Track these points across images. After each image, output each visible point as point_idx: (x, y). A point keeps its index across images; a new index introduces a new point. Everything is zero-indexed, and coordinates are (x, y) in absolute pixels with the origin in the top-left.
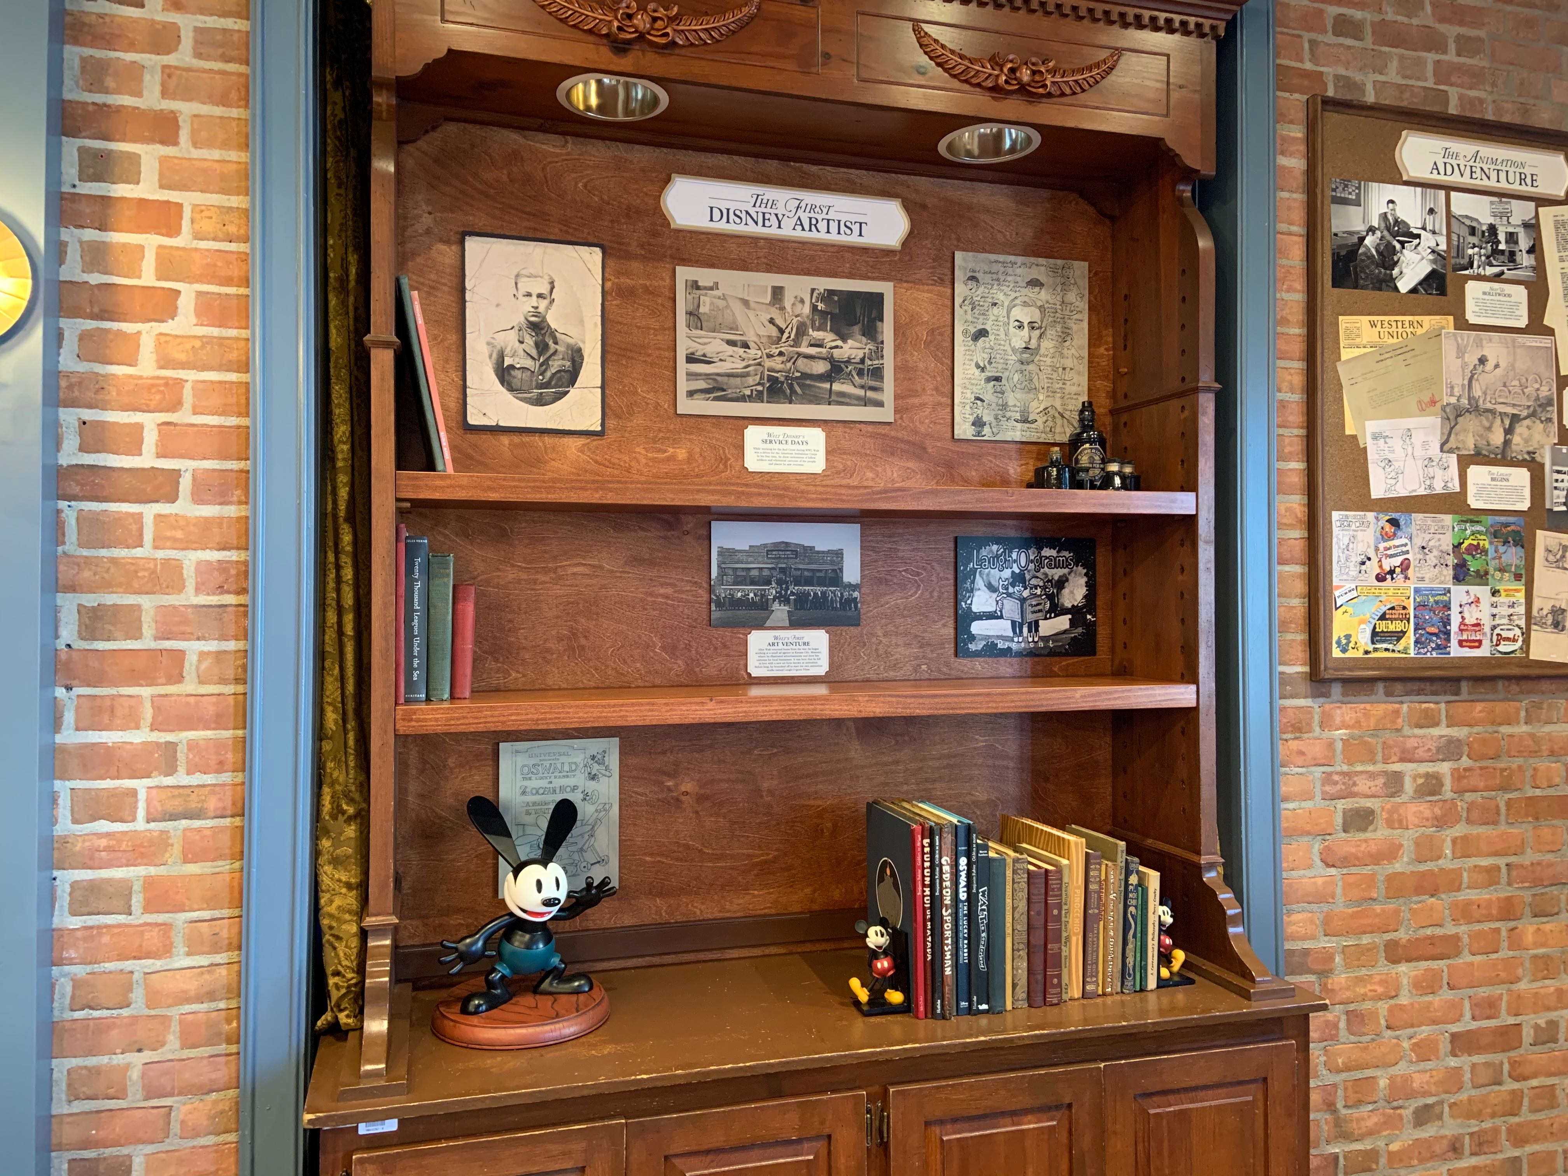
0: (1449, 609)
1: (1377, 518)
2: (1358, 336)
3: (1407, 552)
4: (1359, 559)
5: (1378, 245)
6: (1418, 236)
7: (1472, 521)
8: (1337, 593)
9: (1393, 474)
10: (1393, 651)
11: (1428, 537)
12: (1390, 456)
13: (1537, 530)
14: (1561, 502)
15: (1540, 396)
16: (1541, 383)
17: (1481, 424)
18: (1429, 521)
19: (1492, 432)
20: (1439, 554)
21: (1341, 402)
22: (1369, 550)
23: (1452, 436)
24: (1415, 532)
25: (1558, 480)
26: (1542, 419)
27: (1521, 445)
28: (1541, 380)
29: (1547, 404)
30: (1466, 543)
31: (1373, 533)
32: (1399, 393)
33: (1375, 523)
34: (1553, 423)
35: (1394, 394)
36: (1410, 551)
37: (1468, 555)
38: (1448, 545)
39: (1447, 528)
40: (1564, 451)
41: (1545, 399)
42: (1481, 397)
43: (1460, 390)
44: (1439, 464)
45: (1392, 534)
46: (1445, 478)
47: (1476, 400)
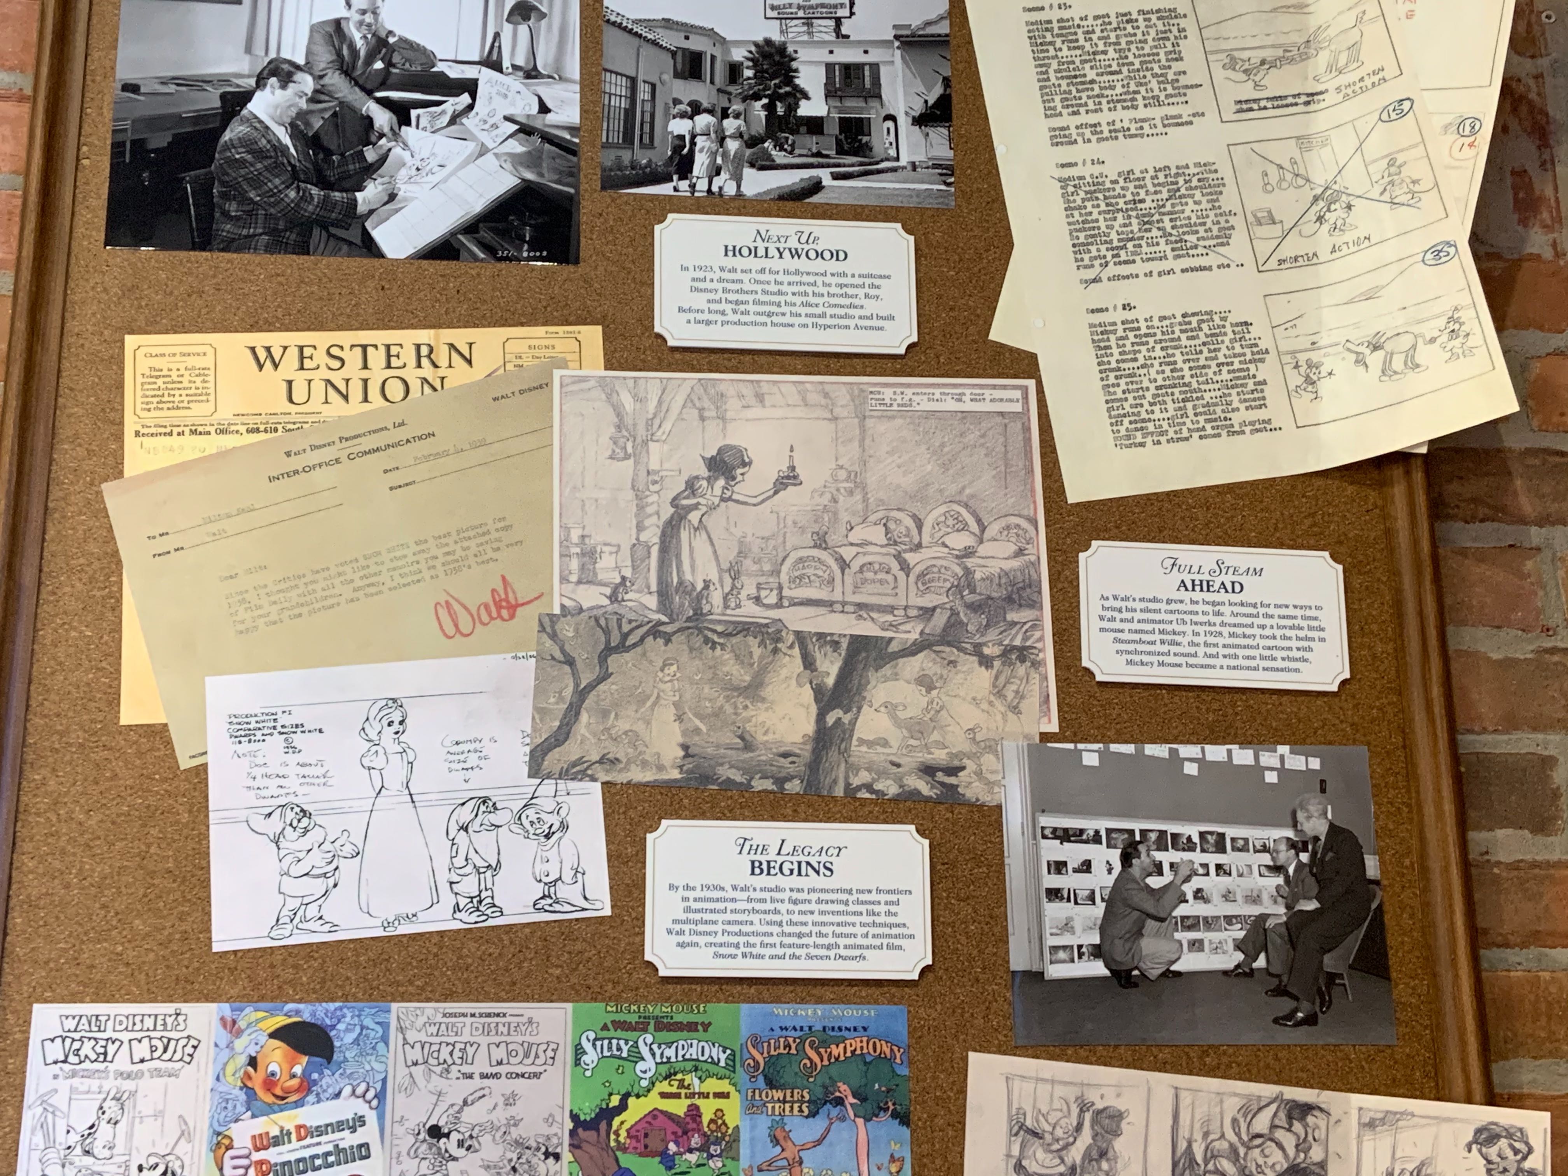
1: (231, 1026)
2: (202, 396)
3: (363, 1152)
5: (303, 115)
6: (470, 87)
7: (661, 1026)
9: (317, 859)
12: (307, 796)
13: (972, 1055)
14: (1080, 947)
15: (978, 575)
16: (983, 529)
17: (715, 674)
18: (467, 1030)
19: (763, 700)
20: (509, 1155)
21: (109, 615)
22: (183, 1148)
23: (584, 717)
24: (402, 1071)
25: (1065, 864)
26: (987, 651)
27: (895, 743)
28: (979, 521)
29: (1009, 599)
30: (637, 1110)
31: (210, 1081)
32: (361, 578)
33: (223, 1044)
34: (1036, 664)
35: (337, 581)
36: (375, 1148)
37: (641, 1155)
38: (550, 1120)
39: (550, 1053)
40: (1091, 759)
41: (1000, 585)
42: (718, 585)
43: (629, 563)
44: (523, 817)
45: (295, 1082)
46: (547, 867)
47: (699, 597)
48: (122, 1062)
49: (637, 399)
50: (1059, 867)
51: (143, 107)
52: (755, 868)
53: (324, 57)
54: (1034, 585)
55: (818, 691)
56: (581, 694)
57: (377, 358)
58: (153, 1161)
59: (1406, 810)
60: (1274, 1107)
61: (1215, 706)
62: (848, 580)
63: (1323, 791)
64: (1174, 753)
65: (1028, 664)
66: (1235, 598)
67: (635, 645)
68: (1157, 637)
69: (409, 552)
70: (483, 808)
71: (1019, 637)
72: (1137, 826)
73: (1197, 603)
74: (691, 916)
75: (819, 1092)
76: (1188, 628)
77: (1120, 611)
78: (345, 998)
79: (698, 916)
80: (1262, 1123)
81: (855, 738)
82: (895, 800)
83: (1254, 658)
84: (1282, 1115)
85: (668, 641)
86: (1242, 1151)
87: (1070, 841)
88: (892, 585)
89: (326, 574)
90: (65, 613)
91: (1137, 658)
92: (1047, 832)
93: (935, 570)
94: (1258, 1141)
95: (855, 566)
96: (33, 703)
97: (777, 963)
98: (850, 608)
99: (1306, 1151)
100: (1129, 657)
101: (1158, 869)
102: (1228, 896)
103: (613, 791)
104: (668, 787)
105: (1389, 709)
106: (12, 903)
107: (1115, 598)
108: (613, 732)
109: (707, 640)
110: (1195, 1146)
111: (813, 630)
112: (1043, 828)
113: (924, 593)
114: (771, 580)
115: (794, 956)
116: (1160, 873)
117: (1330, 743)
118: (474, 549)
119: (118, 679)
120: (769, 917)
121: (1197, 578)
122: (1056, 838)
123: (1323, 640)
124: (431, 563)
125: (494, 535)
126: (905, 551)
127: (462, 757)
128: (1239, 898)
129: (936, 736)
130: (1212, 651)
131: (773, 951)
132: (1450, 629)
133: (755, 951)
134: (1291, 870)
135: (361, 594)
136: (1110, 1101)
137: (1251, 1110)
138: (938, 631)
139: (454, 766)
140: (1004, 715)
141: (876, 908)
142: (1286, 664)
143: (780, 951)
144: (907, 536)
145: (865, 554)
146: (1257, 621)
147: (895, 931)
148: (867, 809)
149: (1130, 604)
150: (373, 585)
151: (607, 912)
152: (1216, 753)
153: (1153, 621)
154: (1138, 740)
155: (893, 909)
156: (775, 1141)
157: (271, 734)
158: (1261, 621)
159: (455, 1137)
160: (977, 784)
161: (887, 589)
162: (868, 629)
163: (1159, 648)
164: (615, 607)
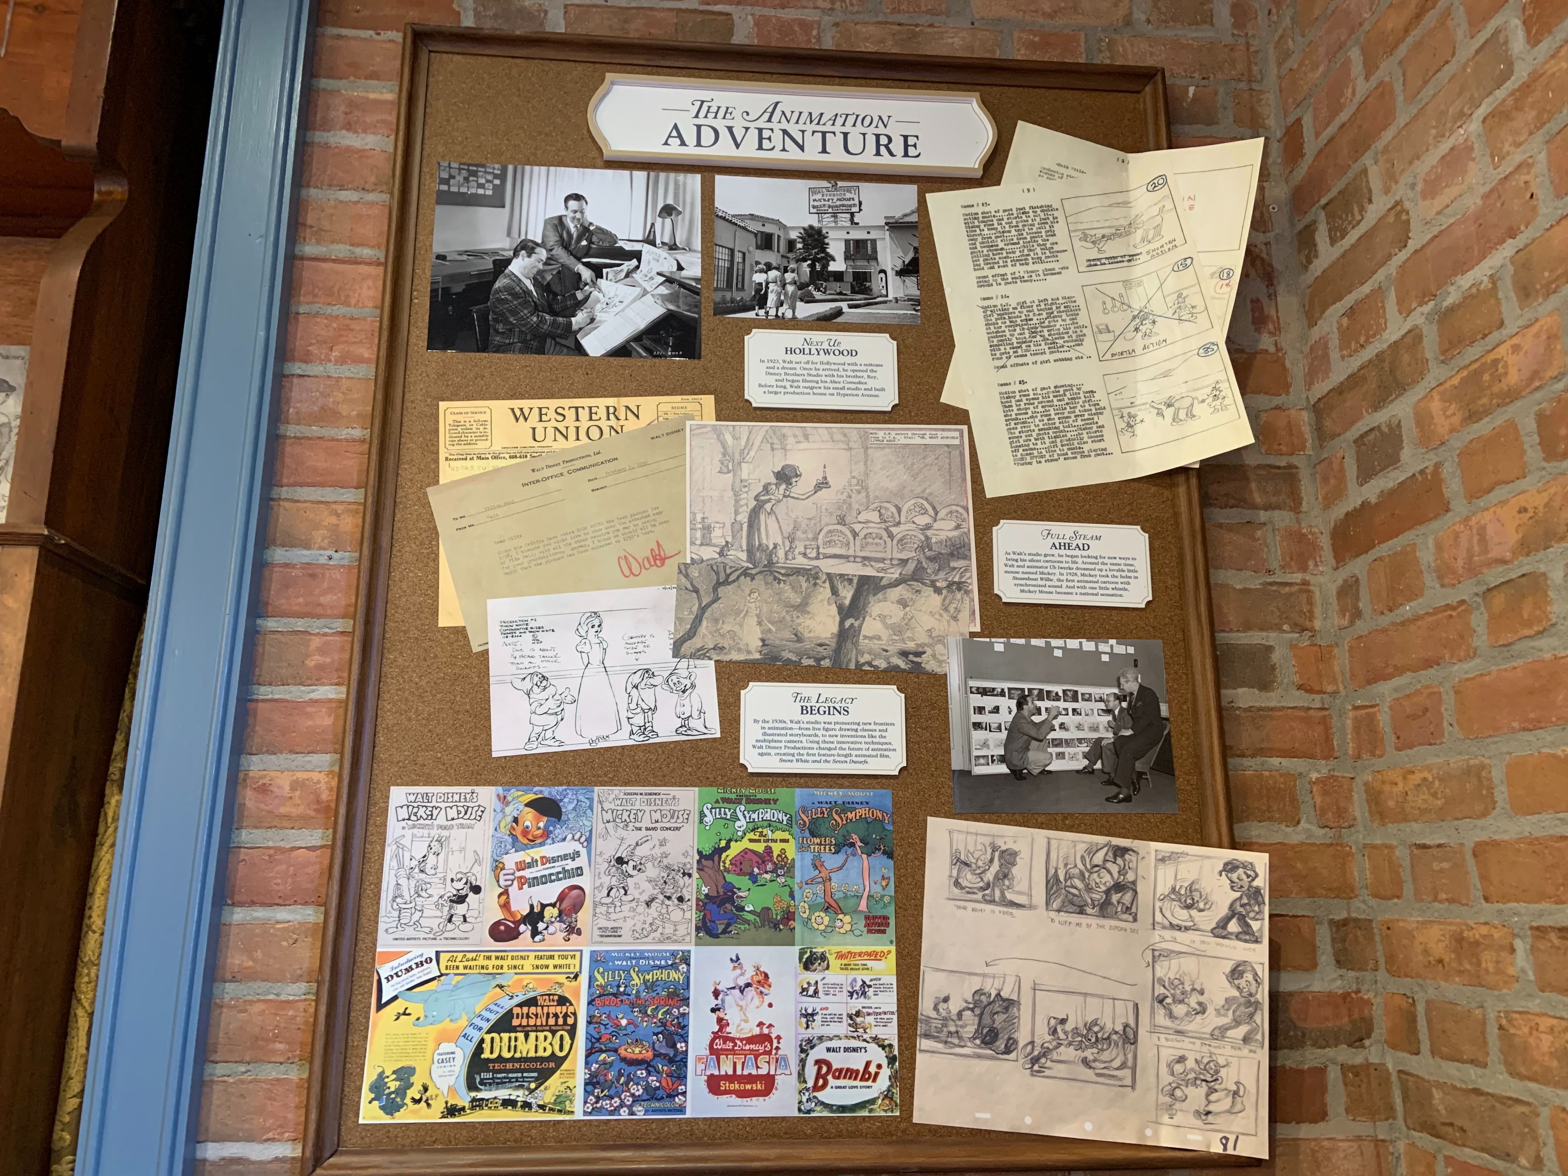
0: (686, 1001)
1: (503, 800)
2: (484, 437)
3: (579, 872)
4: (450, 891)
5: (540, 272)
6: (637, 255)
7: (750, 801)
8: (385, 971)
9: (552, 704)
10: (527, 1105)
11: (633, 837)
12: (545, 668)
13: (929, 818)
14: (992, 756)
15: (933, 540)
16: (936, 514)
17: (780, 599)
18: (638, 803)
19: (808, 613)
20: (662, 874)
21: (431, 564)
22: (476, 869)
23: (704, 623)
24: (601, 826)
25: (984, 708)
26: (938, 584)
27: (884, 638)
28: (934, 508)
29: (952, 555)
30: (736, 849)
31: (491, 831)
32: (576, 542)
33: (498, 810)
34: (967, 592)
35: (561, 545)
36: (586, 870)
37: (738, 875)
38: (686, 854)
39: (685, 816)
40: (999, 647)
41: (946, 546)
42: (782, 546)
43: (730, 533)
44: (670, 680)
45: (540, 831)
46: (683, 709)
47: (771, 553)
48: (441, 820)
49: (734, 437)
50: (980, 710)
51: (449, 269)
52: (804, 709)
53: (553, 239)
54: (966, 546)
55: (840, 608)
56: (703, 610)
57: (584, 414)
58: (459, 876)
59: (1185, 677)
60: (1106, 849)
61: (1073, 616)
62: (858, 543)
63: (1136, 666)
64: (1048, 643)
65: (963, 592)
66: (1085, 553)
67: (734, 581)
68: (1038, 576)
69: (603, 527)
70: (646, 675)
71: (957, 576)
72: (1026, 686)
73: (1062, 556)
74: (767, 738)
75: (841, 839)
76: (1057, 571)
77: (1017, 561)
78: (568, 784)
79: (770, 738)
80: (1099, 858)
81: (861, 635)
82: (885, 671)
83: (1096, 589)
84: (1110, 854)
85: (753, 579)
86: (1087, 875)
87: (987, 695)
88: (883, 546)
89: (555, 540)
90: (407, 562)
91: (1026, 588)
92: (974, 690)
93: (909, 537)
94: (1096, 869)
95: (862, 535)
96: (389, 614)
97: (816, 765)
98: (859, 560)
99: (1124, 875)
100: (1022, 588)
101: (1038, 711)
102: (1079, 727)
103: (721, 665)
104: (753, 663)
105: (1176, 618)
106: (379, 728)
107: (1014, 553)
108: (721, 631)
109: (775, 578)
110: (1059, 872)
111: (837, 573)
112: (971, 688)
113: (902, 551)
114: (813, 543)
115: (826, 761)
116: (1040, 714)
117: (1140, 638)
118: (641, 526)
119: (437, 600)
120: (811, 739)
121: (1062, 541)
122: (979, 693)
123: (1136, 578)
124: (616, 534)
125: (652, 517)
126: (891, 526)
127: (634, 646)
128: (1086, 728)
129: (909, 634)
130: (1071, 584)
131: (814, 758)
132: (1212, 571)
133: (803, 758)
134: (1116, 712)
135: (575, 551)
136: (1010, 845)
137: (1092, 851)
138: (910, 572)
139: (630, 651)
140: (948, 622)
141: (874, 734)
142: (1114, 592)
143: (818, 758)
144: (892, 517)
145: (867, 528)
147: (885, 747)
148: (868, 677)
149: (1023, 557)
150: (582, 546)
151: (718, 735)
152: (1073, 644)
153: (1036, 567)
154: (1028, 636)
155: (884, 734)
156: (815, 867)
157: (525, 633)
158: (1100, 567)
159: (631, 863)
160: (932, 662)
161: (880, 548)
162: (869, 572)
163: (1040, 582)
164: (722, 559)
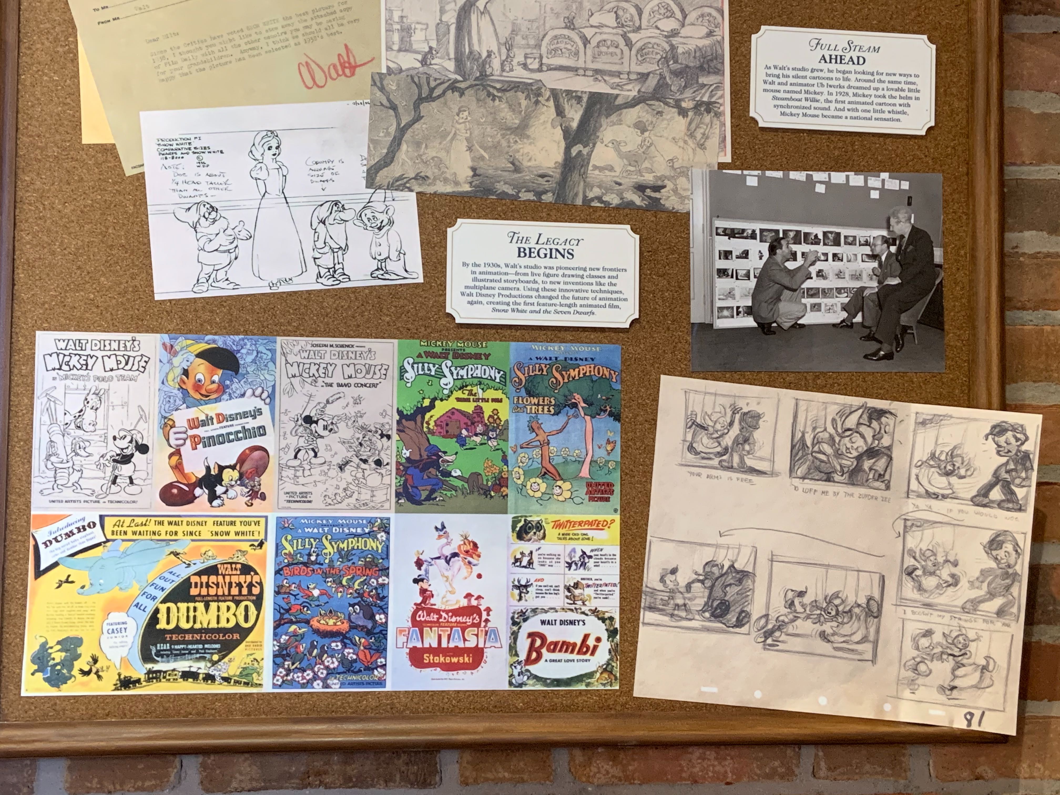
0: (385, 571)
1: (170, 349)
3: (261, 431)
4: (113, 449)
7: (457, 355)
8: (42, 535)
9: (223, 240)
10: (209, 678)
11: (322, 394)
12: (214, 198)
13: (663, 377)
14: (738, 308)
15: (680, 50)
16: (685, 17)
17: (495, 119)
18: (328, 356)
19: (528, 137)
20: (357, 435)
21: (69, 65)
22: (142, 426)
23: (404, 147)
24: (285, 381)
25: (731, 252)
26: (684, 105)
27: (618, 169)
28: (682, 10)
29: (701, 68)
30: (441, 409)
31: (158, 384)
32: (246, 44)
33: (165, 360)
34: (718, 115)
35: (229, 46)
36: (269, 429)
37: (444, 437)
38: (384, 414)
39: (383, 372)
40: (752, 181)
41: (695, 57)
42: (497, 54)
43: (435, 37)
44: (363, 215)
45: (214, 386)
46: (379, 249)
47: (484, 63)
48: (98, 370)
50: (727, 255)
52: (521, 252)
54: (719, 57)
55: (566, 132)
56: (402, 131)
58: (122, 434)
59: (965, 217)
60: (860, 411)
61: (840, 145)
62: (589, 52)
63: (909, 204)
64: (809, 177)
65: (712, 114)
66: (859, 68)
67: (439, 97)
68: (803, 96)
69: (278, 25)
70: (335, 208)
71: (707, 95)
72: (781, 227)
73: (832, 71)
74: (477, 284)
75: (561, 399)
76: (825, 90)
77: (778, 77)
78: (246, 333)
79: (482, 284)
80: (852, 421)
81: (591, 165)
82: (617, 208)
83: (869, 111)
84: (865, 417)
85: (462, 94)
86: (837, 439)
87: (735, 237)
88: (619, 56)
89: (221, 40)
90: (39, 63)
91: (788, 111)
92: (720, 231)
93: (650, 46)
94: (848, 433)
95: (594, 42)
96: (21, 127)
97: (535, 316)
98: (590, 73)
99: (879, 440)
100: (783, 110)
102: (839, 275)
103: (424, 198)
104: (462, 196)
105: (960, 148)
106: (17, 262)
107: (775, 67)
108: (424, 157)
109: (489, 94)
110: (807, 436)
111: (564, 88)
112: (717, 228)
113: (642, 62)
114: (535, 51)
115: (546, 312)
116: (795, 259)
117: (917, 171)
118: (325, 25)
119: (79, 111)
120: (530, 286)
121: (834, 53)
122: (725, 235)
123: (917, 99)
124: (295, 34)
125: (339, 14)
126: (629, 32)
127: (320, 173)
128: (847, 276)
129: (646, 164)
130: (840, 106)
131: (533, 308)
132: (1006, 92)
133: (520, 308)
134: (883, 258)
135: (246, 55)
136: (753, 407)
137: (845, 413)
138: (651, 90)
139: (314, 179)
140: (694, 150)
141: (602, 281)
142: (891, 116)
143: (537, 308)
144: (630, 21)
145: (601, 33)
146: (873, 85)
147: (615, 296)
148: (598, 214)
149: (785, 72)
150: (253, 49)
151: (421, 280)
152: (838, 178)
153: (801, 85)
154: (786, 168)
155: (614, 281)
156: (532, 429)
157: (188, 153)
158: (876, 85)
159: (321, 423)
160: (673, 198)
161: (616, 59)
162: (601, 88)
163: (804, 103)
164: (425, 69)
